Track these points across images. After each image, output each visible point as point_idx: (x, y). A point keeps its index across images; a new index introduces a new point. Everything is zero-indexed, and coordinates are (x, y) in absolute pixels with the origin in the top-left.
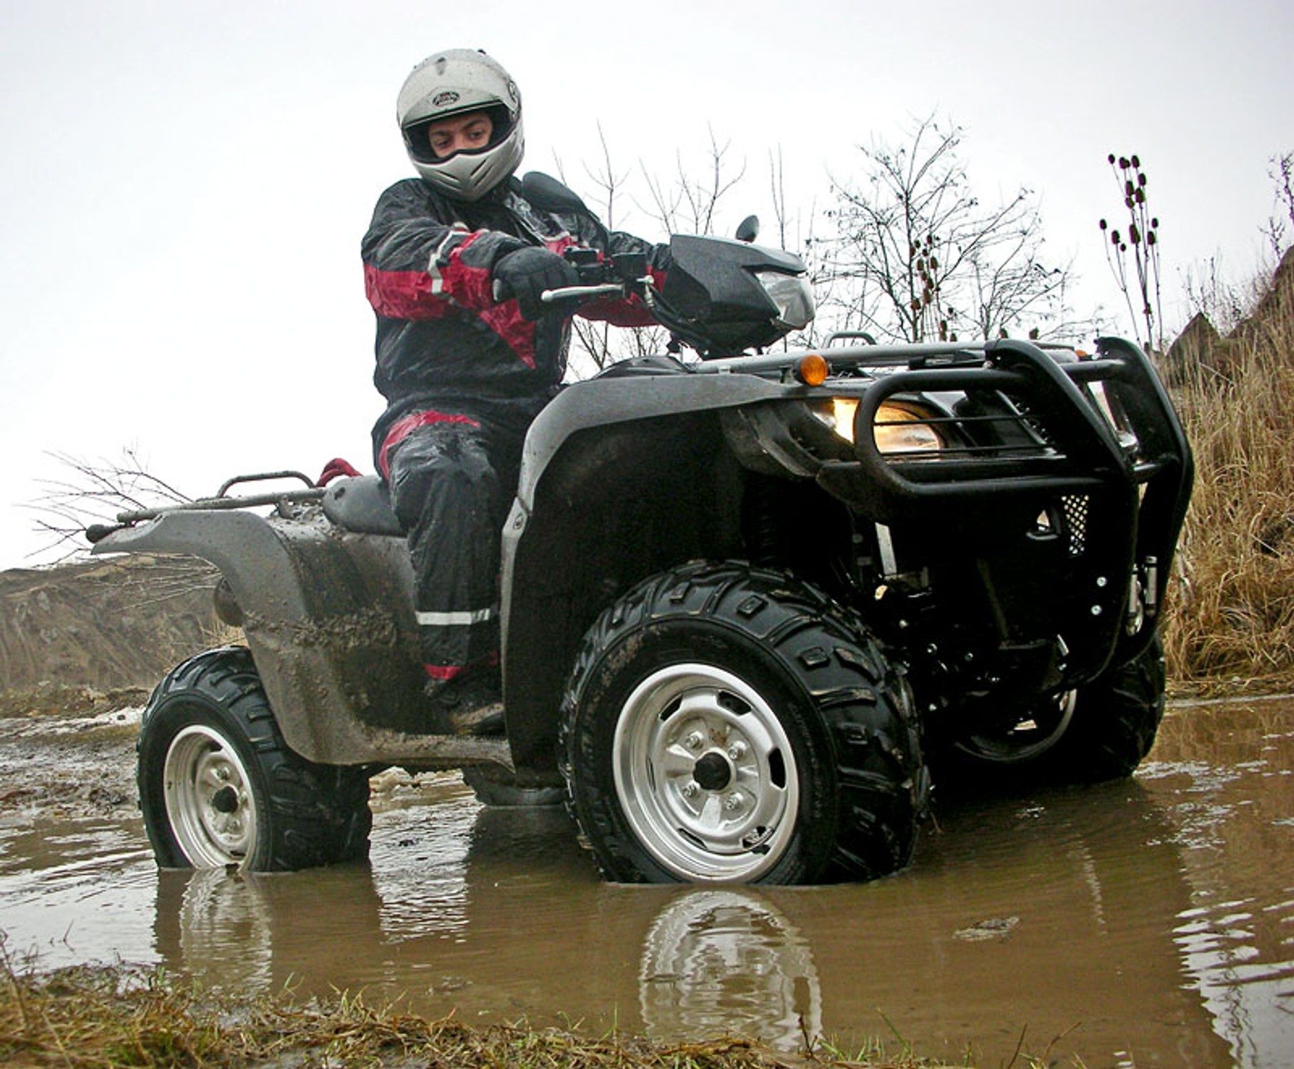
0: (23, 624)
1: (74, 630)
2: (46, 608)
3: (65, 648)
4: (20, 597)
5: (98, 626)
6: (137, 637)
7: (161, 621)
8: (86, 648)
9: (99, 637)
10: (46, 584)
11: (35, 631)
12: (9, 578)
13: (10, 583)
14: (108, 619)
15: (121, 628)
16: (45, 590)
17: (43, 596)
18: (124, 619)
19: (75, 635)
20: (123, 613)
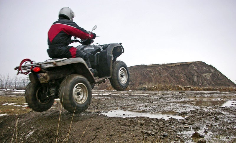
0: (158, 73)
1: (167, 75)
2: (162, 71)
3: (165, 78)
4: (157, 69)
5: (170, 75)
6: (177, 77)
7: (181, 75)
8: (168, 78)
9: (170, 77)
10: (162, 67)
11: (160, 74)
12: (155, 65)
13: (155, 66)
14: (172, 74)
15: (174, 75)
16: (162, 68)
17: (161, 69)
18: (175, 74)
19: (167, 76)
20: (175, 73)
